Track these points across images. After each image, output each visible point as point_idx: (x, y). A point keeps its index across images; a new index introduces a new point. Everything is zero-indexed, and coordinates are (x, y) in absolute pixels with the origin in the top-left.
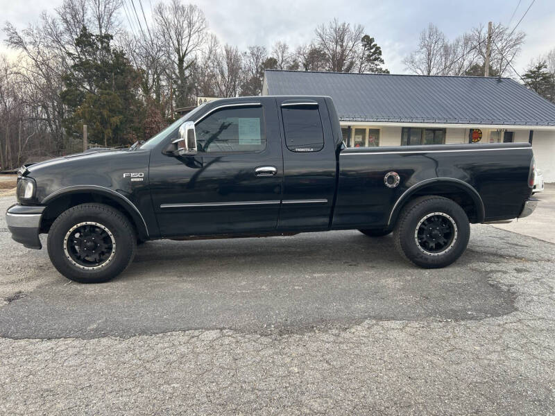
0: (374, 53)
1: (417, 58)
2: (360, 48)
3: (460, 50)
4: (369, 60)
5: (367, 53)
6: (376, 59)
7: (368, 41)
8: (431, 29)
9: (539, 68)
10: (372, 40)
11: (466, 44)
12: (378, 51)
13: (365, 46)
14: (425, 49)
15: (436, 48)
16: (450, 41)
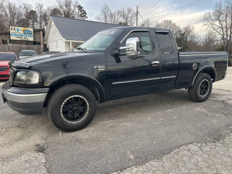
0: (83, 13)
1: (101, 17)
2: (77, 10)
3: (116, 16)
4: (81, 16)
5: (80, 13)
6: (84, 16)
7: (80, 8)
8: (105, 6)
9: (143, 25)
10: (82, 8)
11: (118, 14)
12: (85, 13)
13: (79, 10)
14: (103, 14)
15: (108, 14)
16: (113, 12)
